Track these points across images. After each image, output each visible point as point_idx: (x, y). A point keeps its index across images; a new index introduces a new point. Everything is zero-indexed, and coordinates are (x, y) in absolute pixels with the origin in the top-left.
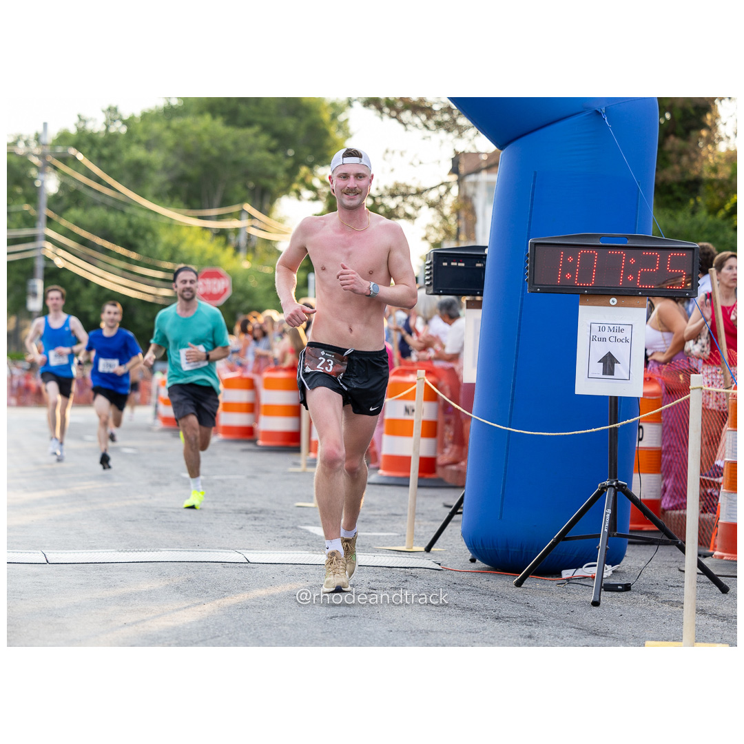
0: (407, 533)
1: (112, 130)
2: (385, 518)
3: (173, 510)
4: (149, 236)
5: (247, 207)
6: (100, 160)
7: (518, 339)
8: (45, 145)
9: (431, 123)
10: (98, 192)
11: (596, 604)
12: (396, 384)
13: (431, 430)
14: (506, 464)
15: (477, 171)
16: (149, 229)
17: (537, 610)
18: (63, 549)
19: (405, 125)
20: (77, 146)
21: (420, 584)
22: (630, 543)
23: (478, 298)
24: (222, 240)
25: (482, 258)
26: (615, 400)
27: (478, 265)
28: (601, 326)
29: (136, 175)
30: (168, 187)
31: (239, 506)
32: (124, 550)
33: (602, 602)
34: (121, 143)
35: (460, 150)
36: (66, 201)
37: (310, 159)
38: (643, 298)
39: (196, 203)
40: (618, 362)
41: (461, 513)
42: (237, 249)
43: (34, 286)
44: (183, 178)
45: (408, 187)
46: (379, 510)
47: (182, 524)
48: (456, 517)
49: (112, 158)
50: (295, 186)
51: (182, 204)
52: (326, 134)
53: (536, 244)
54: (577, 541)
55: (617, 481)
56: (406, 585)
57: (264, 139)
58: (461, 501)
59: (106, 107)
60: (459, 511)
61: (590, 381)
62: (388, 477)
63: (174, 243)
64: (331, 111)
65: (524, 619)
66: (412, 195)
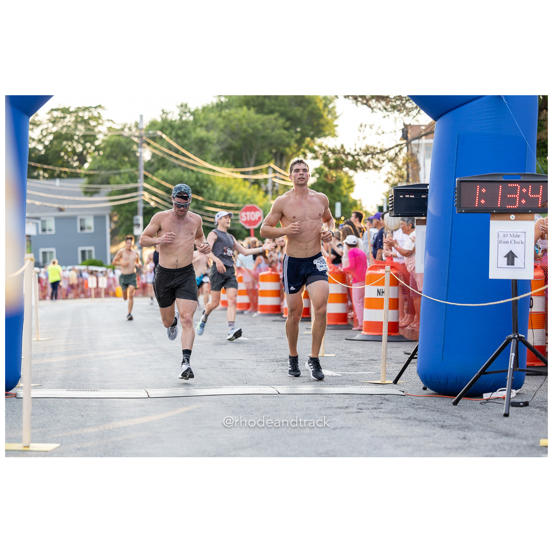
0: (382, 372)
1: (184, 119)
2: (367, 362)
3: (230, 361)
4: (210, 186)
5: (272, 165)
6: (177, 138)
7: (451, 244)
8: (141, 129)
9: (388, 107)
10: (177, 159)
11: (506, 415)
12: (371, 275)
13: (394, 304)
14: (445, 325)
15: (419, 137)
16: (209, 181)
17: (468, 421)
18: (159, 388)
19: (372, 109)
20: (162, 130)
21: (390, 406)
22: (527, 375)
23: (424, 218)
24: (256, 186)
25: (426, 192)
26: (515, 282)
27: (423, 196)
28: (505, 233)
29: (201, 147)
30: (221, 154)
31: (272, 357)
32: (198, 388)
33: (510, 414)
34: (190, 127)
35: (407, 123)
36: (156, 165)
37: (312, 133)
38: (532, 215)
39: (239, 164)
40: (516, 257)
41: (416, 358)
42: (266, 192)
43: (138, 220)
44: (230, 148)
45: (374, 148)
46: (363, 357)
47: (235, 370)
48: (413, 361)
49: (185, 136)
50: (302, 150)
51: (230, 165)
52: (321, 117)
53: (461, 181)
54: (493, 374)
55: (518, 335)
56: (382, 406)
57: (281, 121)
58: (416, 350)
59: (179, 104)
60: (415, 356)
61: (498, 270)
62: (368, 335)
63: (226, 189)
64: (324, 102)
65: (460, 427)
66: (378, 153)
